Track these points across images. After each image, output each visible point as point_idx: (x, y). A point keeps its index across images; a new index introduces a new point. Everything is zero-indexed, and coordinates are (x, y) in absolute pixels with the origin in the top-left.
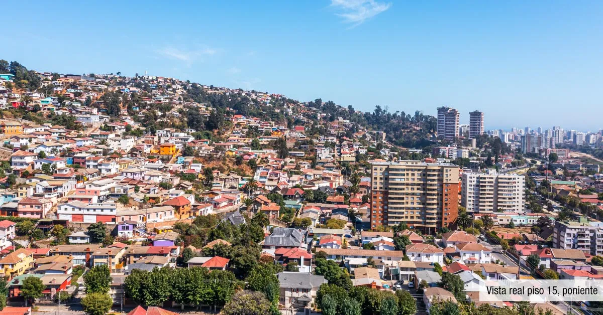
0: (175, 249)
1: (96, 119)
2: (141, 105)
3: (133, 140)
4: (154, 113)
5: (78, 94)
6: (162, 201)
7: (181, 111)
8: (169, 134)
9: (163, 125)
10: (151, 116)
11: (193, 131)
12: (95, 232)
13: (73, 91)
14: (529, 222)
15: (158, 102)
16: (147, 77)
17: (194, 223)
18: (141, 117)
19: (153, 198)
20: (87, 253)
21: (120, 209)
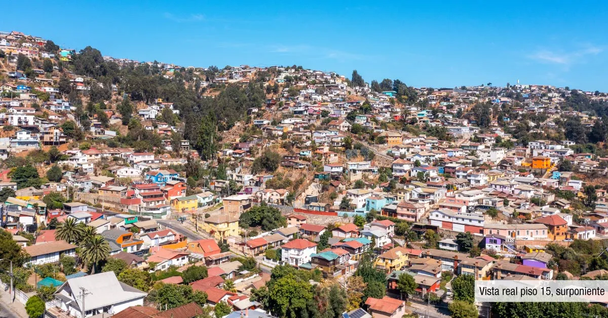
0: (548, 272)
1: (467, 131)
2: (512, 116)
3: (503, 151)
4: (526, 124)
5: (450, 107)
6: (534, 218)
7: (557, 122)
8: (542, 146)
9: (536, 137)
10: (522, 127)
11: (572, 144)
12: (463, 241)
13: (445, 104)
15: (531, 112)
16: (519, 86)
17: (571, 246)
18: (512, 128)
19: (524, 214)
20: (456, 260)
21: (488, 221)
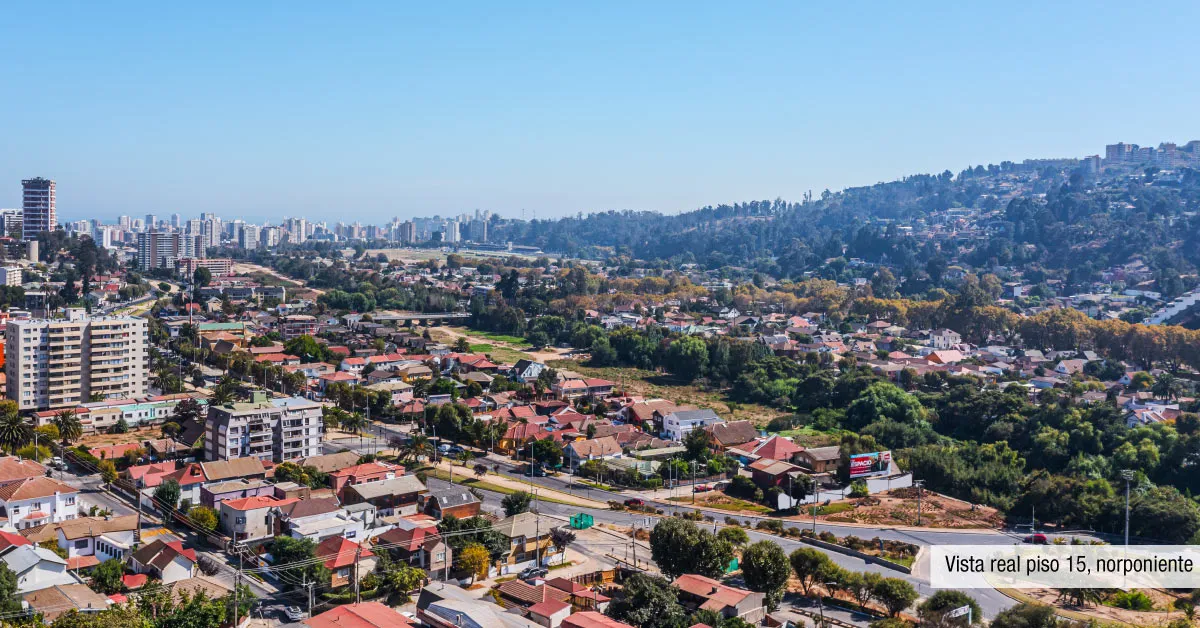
14: (157, 415)
